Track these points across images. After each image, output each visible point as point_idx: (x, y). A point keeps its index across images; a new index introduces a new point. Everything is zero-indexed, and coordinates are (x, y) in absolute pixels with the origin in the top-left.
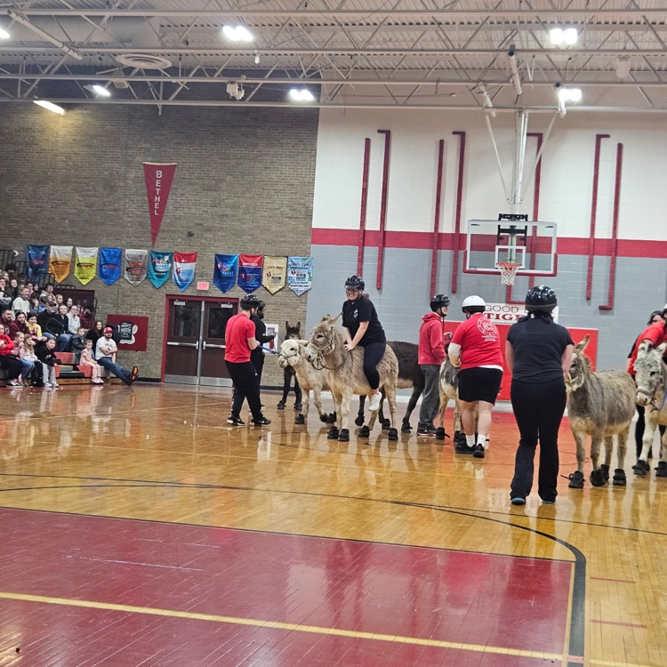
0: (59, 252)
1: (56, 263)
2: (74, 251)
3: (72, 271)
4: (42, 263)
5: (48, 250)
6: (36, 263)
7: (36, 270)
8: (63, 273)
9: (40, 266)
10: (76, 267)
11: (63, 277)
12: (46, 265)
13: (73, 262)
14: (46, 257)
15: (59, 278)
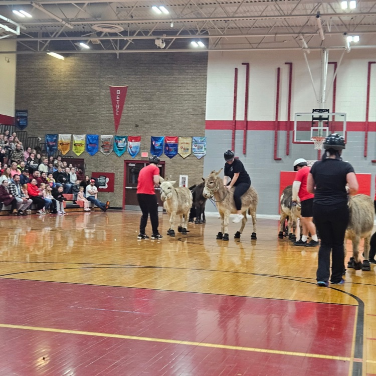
0: (63, 138)
1: (62, 144)
2: (72, 137)
3: (71, 148)
4: (54, 144)
5: (57, 137)
6: (51, 144)
7: (51, 147)
8: (66, 150)
9: (53, 146)
10: (73, 146)
11: (66, 152)
12: (56, 145)
13: (72, 143)
14: (56, 141)
15: (64, 152)
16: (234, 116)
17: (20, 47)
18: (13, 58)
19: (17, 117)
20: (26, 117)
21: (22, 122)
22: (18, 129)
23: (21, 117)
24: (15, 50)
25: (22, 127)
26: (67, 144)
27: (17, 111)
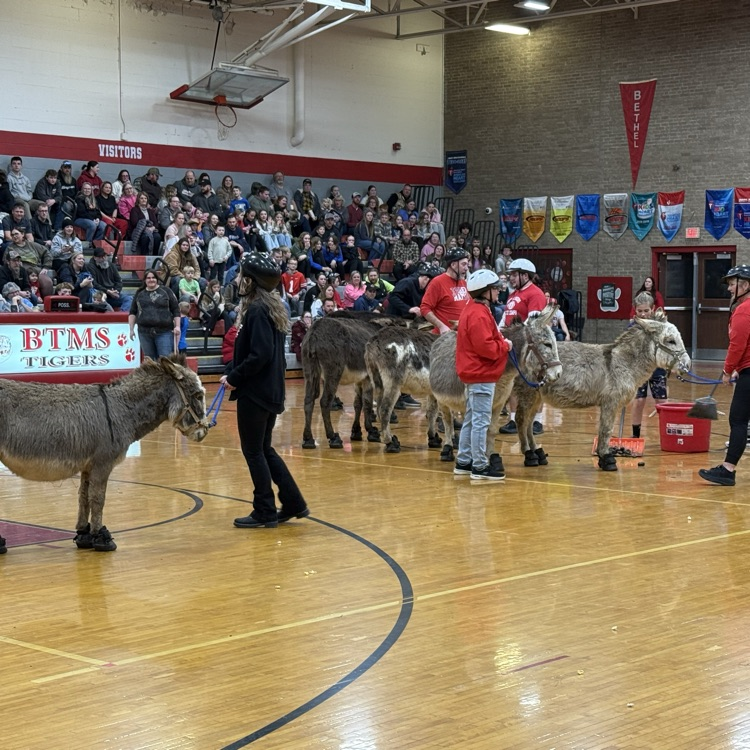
0: (533, 204)
1: (530, 218)
2: (549, 202)
3: (547, 228)
4: (516, 219)
5: (521, 204)
6: (510, 220)
7: (510, 226)
8: (538, 232)
9: (514, 224)
10: (552, 221)
11: (539, 235)
12: (519, 223)
13: (548, 215)
14: (519, 212)
15: (535, 236)
19: (448, 166)
20: (464, 166)
21: (458, 176)
23: (456, 166)
24: (441, 26)
25: (458, 187)
26: (540, 218)
27: (448, 154)
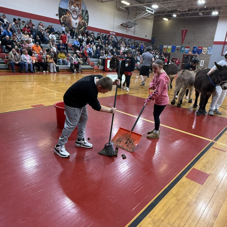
0: (165, 47)
1: (164, 49)
2: (167, 46)
3: (167, 50)
5: (163, 46)
12: (162, 49)
14: (162, 48)
15: (164, 51)
16: (225, 40)
17: (155, 17)
18: (152, 21)
19: (152, 40)
20: (154, 40)
21: (153, 42)
22: (152, 44)
23: (153, 40)
24: (153, 18)
25: (153, 43)
26: (166, 49)
27: (152, 38)
